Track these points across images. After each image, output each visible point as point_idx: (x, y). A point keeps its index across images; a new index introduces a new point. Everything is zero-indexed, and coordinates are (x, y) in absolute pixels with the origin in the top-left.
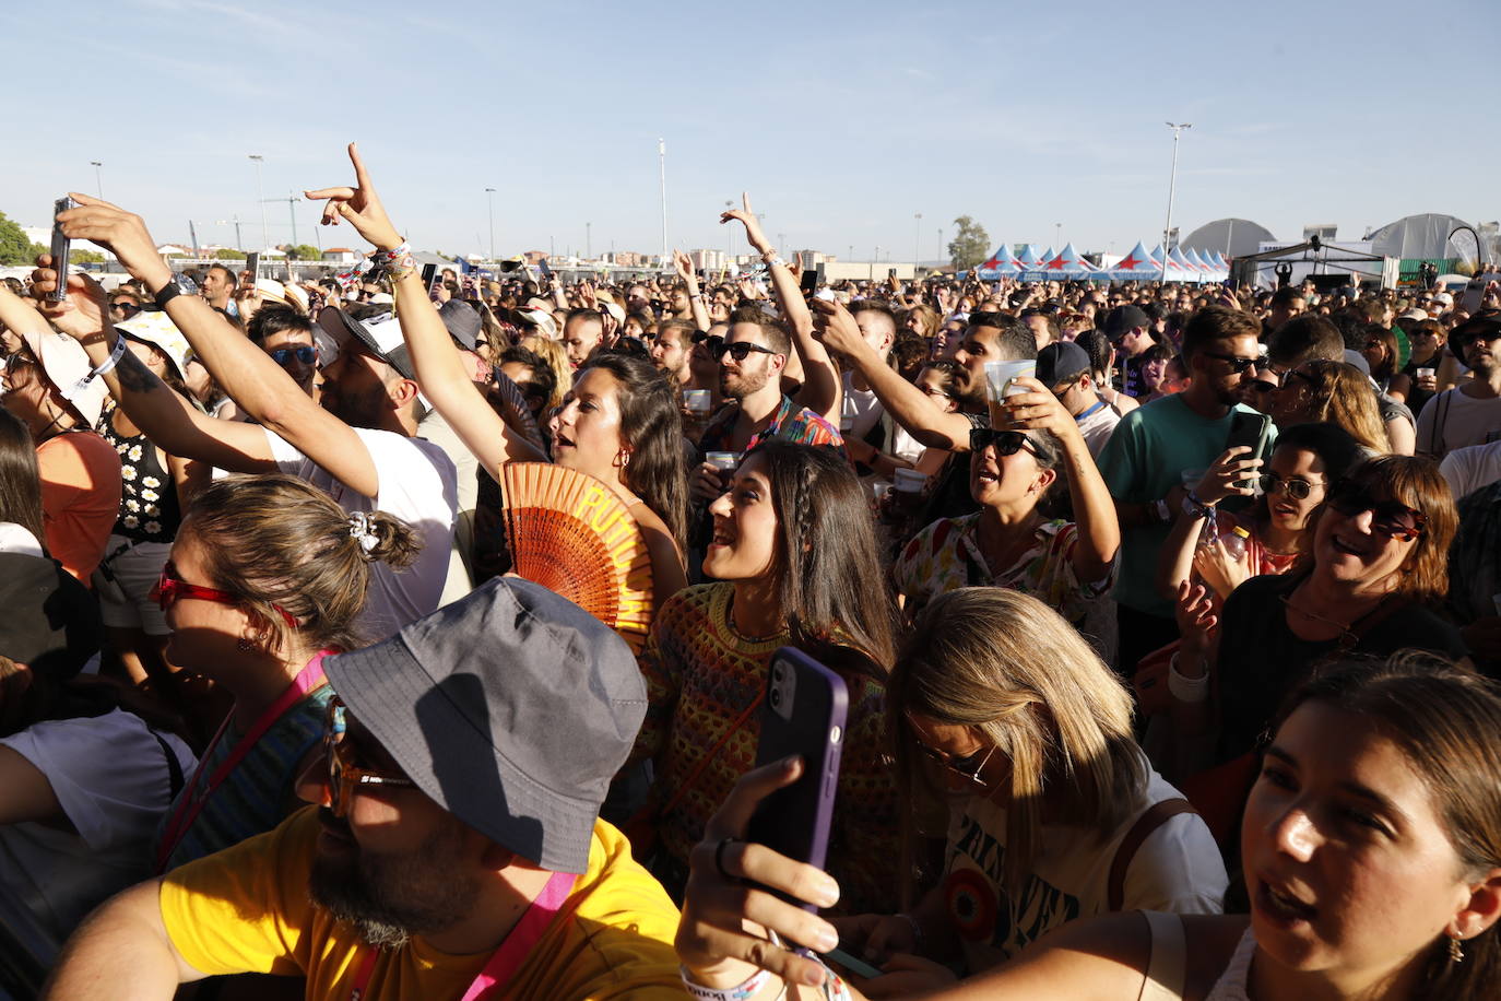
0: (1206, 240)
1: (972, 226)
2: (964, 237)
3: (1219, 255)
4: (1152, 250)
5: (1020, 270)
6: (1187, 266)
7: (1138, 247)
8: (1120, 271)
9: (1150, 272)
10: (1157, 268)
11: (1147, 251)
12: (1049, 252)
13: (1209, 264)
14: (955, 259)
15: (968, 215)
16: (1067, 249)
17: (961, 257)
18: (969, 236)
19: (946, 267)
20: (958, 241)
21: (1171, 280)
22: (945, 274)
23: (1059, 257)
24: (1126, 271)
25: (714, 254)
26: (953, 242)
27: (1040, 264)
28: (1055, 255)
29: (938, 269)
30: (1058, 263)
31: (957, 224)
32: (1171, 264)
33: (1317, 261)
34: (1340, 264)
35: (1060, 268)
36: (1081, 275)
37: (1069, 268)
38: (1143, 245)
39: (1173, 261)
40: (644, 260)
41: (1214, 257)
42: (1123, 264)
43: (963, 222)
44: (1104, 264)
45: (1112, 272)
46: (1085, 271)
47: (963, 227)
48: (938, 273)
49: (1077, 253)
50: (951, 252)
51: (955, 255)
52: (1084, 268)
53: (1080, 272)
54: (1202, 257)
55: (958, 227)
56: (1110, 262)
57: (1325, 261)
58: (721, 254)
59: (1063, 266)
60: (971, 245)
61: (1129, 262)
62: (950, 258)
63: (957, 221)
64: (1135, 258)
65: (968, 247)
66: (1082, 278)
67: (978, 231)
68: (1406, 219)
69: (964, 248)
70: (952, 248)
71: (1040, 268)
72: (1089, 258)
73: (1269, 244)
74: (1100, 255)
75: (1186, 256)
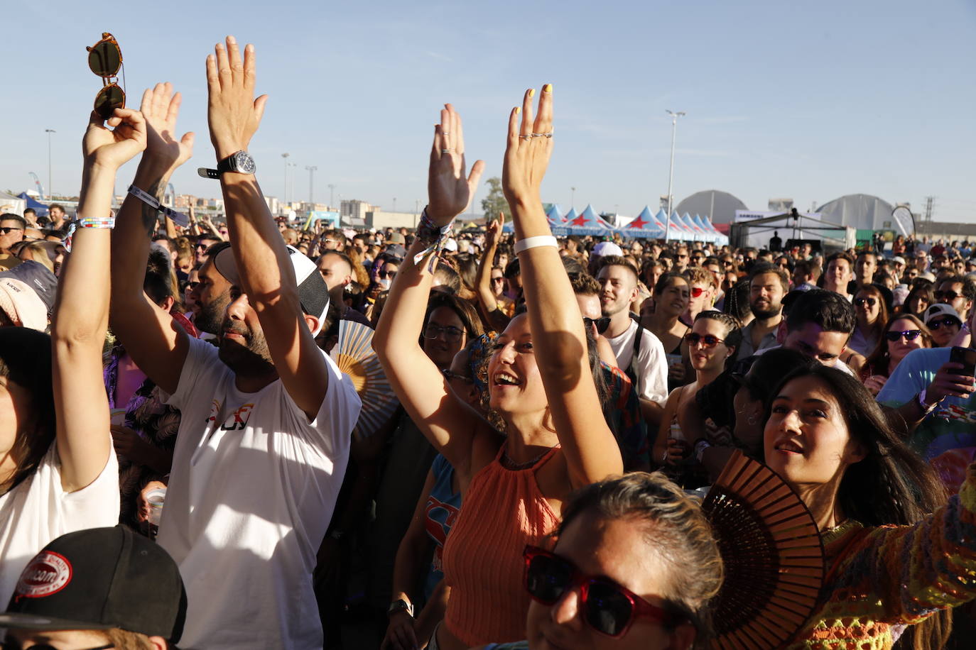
0: (696, 206)
2: (495, 195)
3: (707, 219)
4: (657, 213)
6: (684, 228)
7: (645, 210)
8: (631, 230)
9: (656, 231)
10: (662, 228)
11: (652, 214)
12: (572, 212)
13: (702, 227)
14: (487, 214)
16: (588, 209)
17: (492, 212)
19: (480, 220)
20: (490, 198)
21: (672, 238)
22: (479, 226)
23: (581, 216)
24: (636, 229)
26: (485, 198)
27: (565, 221)
28: (577, 214)
29: (474, 221)
30: (580, 221)
32: (672, 225)
33: (794, 228)
34: (811, 231)
35: (582, 225)
36: (599, 232)
37: (589, 226)
38: (649, 209)
39: (673, 223)
40: (200, 202)
41: (704, 221)
42: (633, 224)
43: (493, 182)
44: (617, 223)
45: (626, 230)
46: (602, 229)
47: (493, 186)
48: (473, 225)
49: (595, 213)
50: (484, 207)
51: (487, 210)
52: (602, 226)
53: (599, 229)
54: (695, 220)
55: (489, 186)
56: (623, 221)
57: (800, 229)
59: (585, 223)
60: (501, 202)
61: (638, 223)
62: (483, 213)
63: (488, 181)
64: (643, 220)
65: (498, 204)
66: (601, 234)
68: (844, 197)
69: (495, 205)
70: (485, 205)
71: (566, 225)
72: (606, 218)
73: (743, 212)
74: (615, 215)
75: (683, 220)
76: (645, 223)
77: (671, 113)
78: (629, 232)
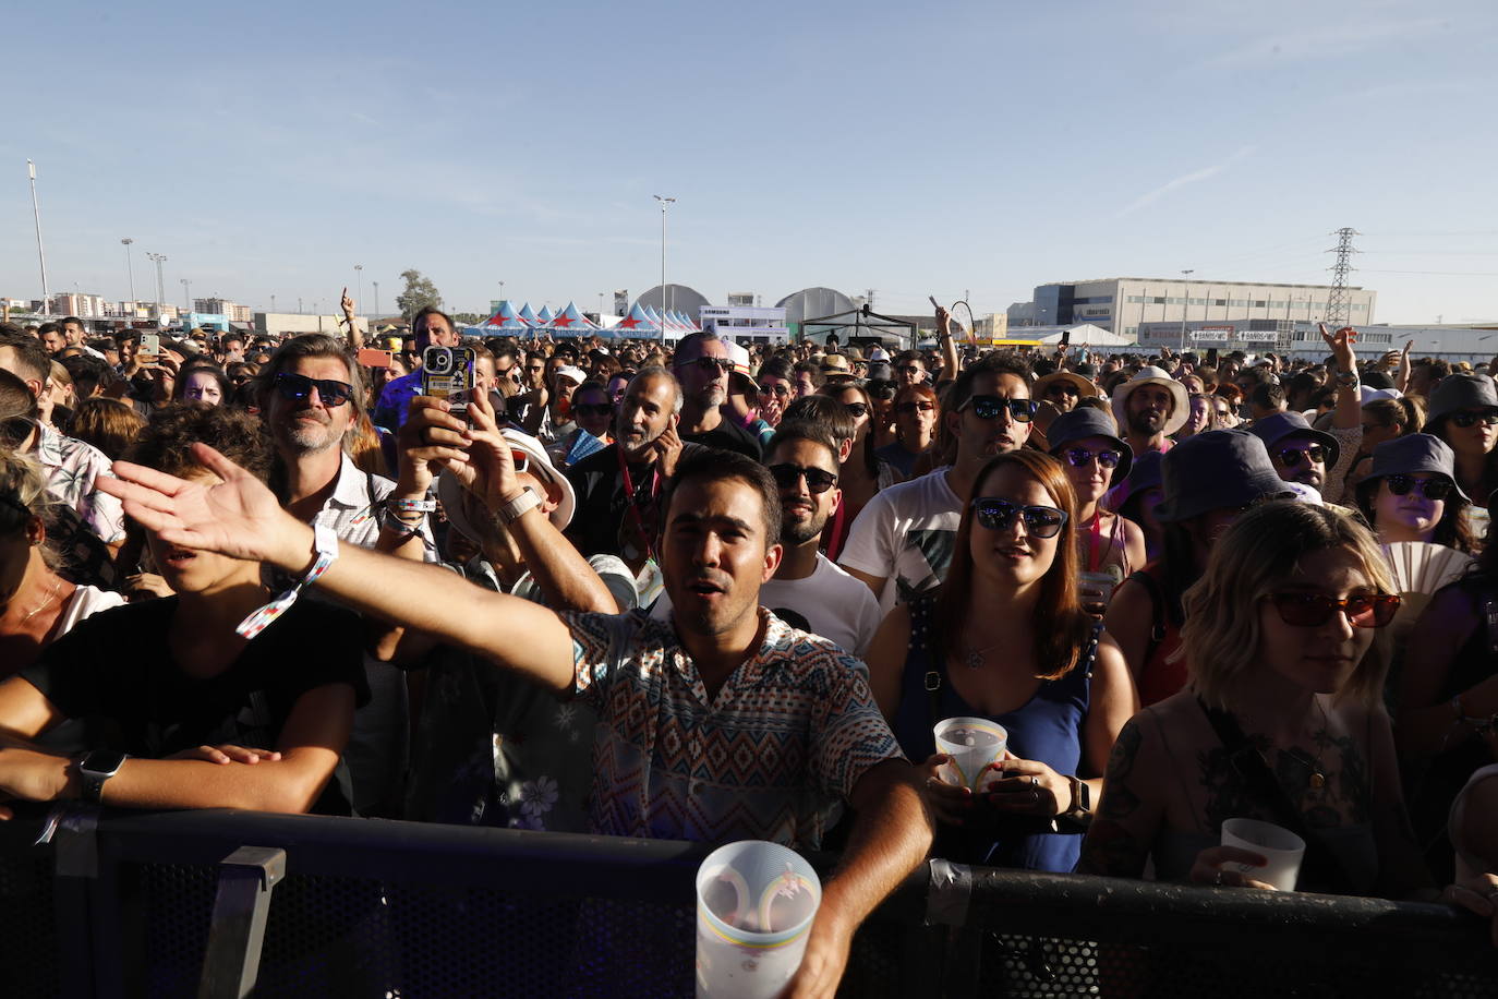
1: (420, 280)
2: (413, 291)
3: (687, 316)
5: (527, 327)
8: (623, 330)
15: (414, 269)
16: (569, 307)
18: (417, 290)
19: (398, 321)
20: (406, 295)
23: (563, 316)
24: (629, 330)
25: (89, 299)
26: (401, 295)
27: (544, 322)
29: (391, 323)
30: (563, 319)
31: (405, 278)
37: (573, 326)
43: (410, 276)
44: (603, 322)
46: (587, 330)
47: (411, 281)
48: (389, 328)
49: (579, 312)
50: (400, 306)
51: (405, 309)
52: (588, 326)
55: (405, 280)
58: (99, 300)
59: (569, 323)
60: (420, 298)
61: (626, 322)
62: (402, 312)
63: (403, 275)
64: (628, 318)
65: (418, 301)
67: (427, 285)
68: (803, 291)
69: (414, 302)
70: (401, 302)
71: (547, 325)
72: (589, 316)
73: (708, 308)
74: (598, 315)
75: (658, 314)
76: (637, 322)
77: (659, 199)
78: (620, 333)
